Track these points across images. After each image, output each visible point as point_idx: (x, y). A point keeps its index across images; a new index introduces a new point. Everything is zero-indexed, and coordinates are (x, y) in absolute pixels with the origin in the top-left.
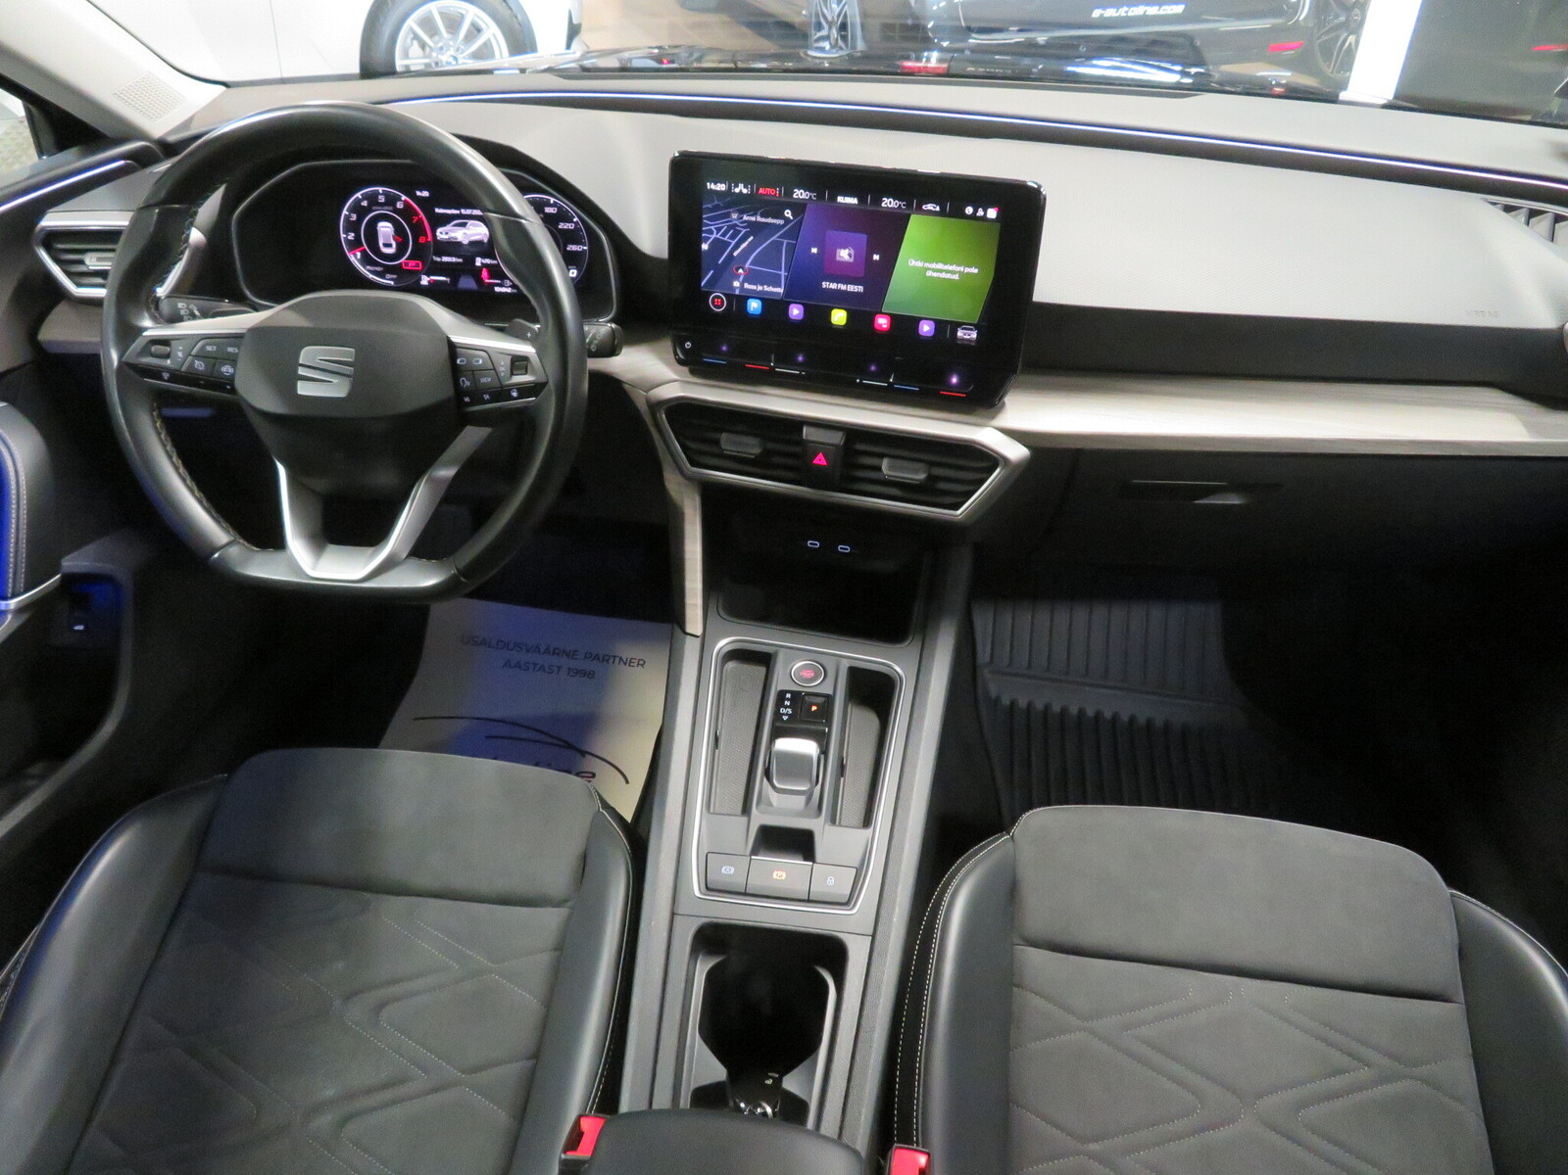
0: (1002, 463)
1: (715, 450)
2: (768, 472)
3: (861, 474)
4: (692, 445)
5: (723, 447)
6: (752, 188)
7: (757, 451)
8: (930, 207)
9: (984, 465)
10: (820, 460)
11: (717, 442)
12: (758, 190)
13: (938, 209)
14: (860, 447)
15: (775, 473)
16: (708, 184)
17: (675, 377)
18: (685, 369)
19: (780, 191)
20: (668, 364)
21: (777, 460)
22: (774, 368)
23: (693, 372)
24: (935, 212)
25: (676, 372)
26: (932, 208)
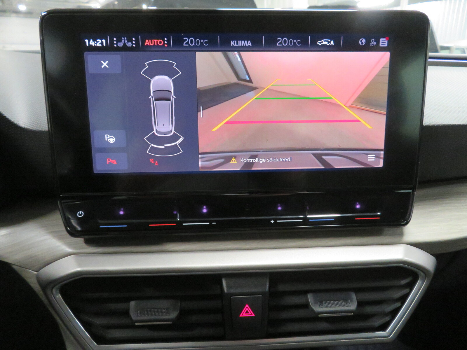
0: (421, 274)
1: (123, 321)
2: (188, 334)
3: (285, 315)
4: (98, 321)
5: (134, 318)
6: (137, 41)
7: (173, 315)
8: (324, 42)
9: (404, 282)
10: (247, 312)
11: (126, 313)
12: (143, 42)
13: (332, 43)
14: (282, 288)
15: (196, 332)
16: (87, 41)
17: (70, 250)
18: (80, 241)
19: (168, 41)
20: (60, 238)
21: (194, 318)
22: (181, 223)
23: (88, 242)
24: (330, 46)
25: (70, 245)
26: (326, 43)
